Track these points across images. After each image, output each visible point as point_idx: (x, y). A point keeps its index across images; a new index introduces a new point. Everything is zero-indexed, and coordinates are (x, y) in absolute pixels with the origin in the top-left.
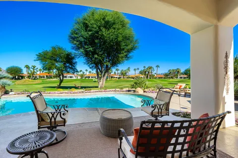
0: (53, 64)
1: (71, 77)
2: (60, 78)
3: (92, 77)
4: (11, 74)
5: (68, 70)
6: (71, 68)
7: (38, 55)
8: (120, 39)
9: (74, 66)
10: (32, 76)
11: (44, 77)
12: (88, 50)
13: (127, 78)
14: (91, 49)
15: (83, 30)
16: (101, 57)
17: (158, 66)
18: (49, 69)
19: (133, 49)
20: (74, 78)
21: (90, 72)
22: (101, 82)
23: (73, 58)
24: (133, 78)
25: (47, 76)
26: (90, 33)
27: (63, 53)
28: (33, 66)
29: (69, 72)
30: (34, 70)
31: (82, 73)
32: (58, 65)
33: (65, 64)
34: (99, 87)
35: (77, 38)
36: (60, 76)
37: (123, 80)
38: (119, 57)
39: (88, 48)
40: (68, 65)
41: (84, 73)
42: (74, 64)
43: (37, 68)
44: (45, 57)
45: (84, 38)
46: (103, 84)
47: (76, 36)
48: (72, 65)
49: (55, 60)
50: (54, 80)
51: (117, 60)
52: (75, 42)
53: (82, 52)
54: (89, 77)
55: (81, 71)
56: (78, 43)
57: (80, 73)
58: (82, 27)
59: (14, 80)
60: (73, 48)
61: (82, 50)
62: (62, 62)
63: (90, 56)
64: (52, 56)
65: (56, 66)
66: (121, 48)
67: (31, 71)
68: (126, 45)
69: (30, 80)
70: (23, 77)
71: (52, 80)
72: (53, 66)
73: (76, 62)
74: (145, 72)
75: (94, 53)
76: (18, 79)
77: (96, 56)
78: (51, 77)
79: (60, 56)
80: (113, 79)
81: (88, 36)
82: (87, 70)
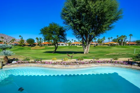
1: (62, 45)
3: (76, 45)
4: (29, 43)
5: (61, 40)
6: (63, 39)
7: (41, 30)
8: (105, 10)
9: (65, 37)
10: (40, 44)
11: (46, 45)
12: (76, 23)
13: (103, 45)
14: (79, 22)
15: (72, 7)
16: (87, 28)
17: (131, 35)
18: (49, 40)
19: (116, 19)
20: (64, 45)
21: (75, 41)
22: (86, 49)
23: (64, 31)
24: (108, 45)
25: (48, 44)
26: (78, 8)
27: (57, 28)
28: (40, 38)
29: (61, 42)
30: (41, 40)
31: (69, 42)
32: (54, 36)
33: (58, 35)
34: (85, 53)
35: (68, 13)
36: (55, 44)
37: (100, 47)
38: (102, 27)
39: (76, 21)
40: (60, 36)
41: (70, 41)
42: (65, 35)
43: (42, 40)
45: (73, 13)
46: (87, 51)
47: (67, 12)
48: (63, 36)
49: (52, 33)
50: (52, 46)
51: (101, 30)
52: (66, 17)
53: (71, 25)
54: (74, 45)
55: (69, 40)
56: (68, 18)
57: (68, 42)
58: (71, 4)
59: (30, 47)
60: (64, 23)
61: (71, 24)
63: (78, 28)
64: (50, 30)
66: (105, 19)
67: (39, 41)
68: (110, 16)
69: (39, 47)
70: (35, 45)
71: (51, 46)
73: (66, 34)
74: (119, 40)
75: (81, 25)
76: (33, 46)
77: (83, 28)
78: (50, 45)
79: (55, 30)
80: (91, 46)
81: (76, 11)
82: (72, 40)
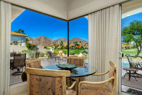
0: (131, 37)
2: (138, 49)
11: (123, 48)
18: (128, 41)
25: (125, 47)
27: (141, 26)
32: (136, 37)
36: (137, 47)
44: (124, 33)
49: (134, 34)
50: (131, 50)
62: (140, 34)
64: (131, 31)
65: (134, 39)
71: (129, 50)
72: (131, 39)
78: (129, 48)
79: (138, 29)
